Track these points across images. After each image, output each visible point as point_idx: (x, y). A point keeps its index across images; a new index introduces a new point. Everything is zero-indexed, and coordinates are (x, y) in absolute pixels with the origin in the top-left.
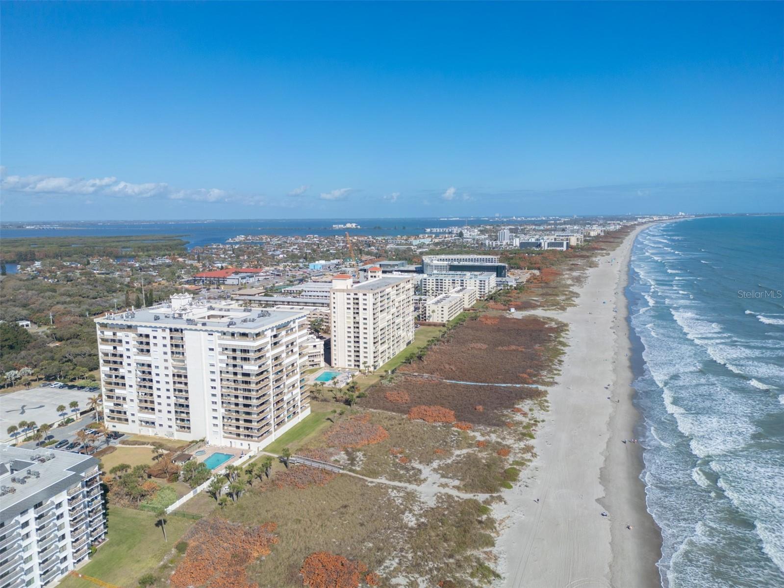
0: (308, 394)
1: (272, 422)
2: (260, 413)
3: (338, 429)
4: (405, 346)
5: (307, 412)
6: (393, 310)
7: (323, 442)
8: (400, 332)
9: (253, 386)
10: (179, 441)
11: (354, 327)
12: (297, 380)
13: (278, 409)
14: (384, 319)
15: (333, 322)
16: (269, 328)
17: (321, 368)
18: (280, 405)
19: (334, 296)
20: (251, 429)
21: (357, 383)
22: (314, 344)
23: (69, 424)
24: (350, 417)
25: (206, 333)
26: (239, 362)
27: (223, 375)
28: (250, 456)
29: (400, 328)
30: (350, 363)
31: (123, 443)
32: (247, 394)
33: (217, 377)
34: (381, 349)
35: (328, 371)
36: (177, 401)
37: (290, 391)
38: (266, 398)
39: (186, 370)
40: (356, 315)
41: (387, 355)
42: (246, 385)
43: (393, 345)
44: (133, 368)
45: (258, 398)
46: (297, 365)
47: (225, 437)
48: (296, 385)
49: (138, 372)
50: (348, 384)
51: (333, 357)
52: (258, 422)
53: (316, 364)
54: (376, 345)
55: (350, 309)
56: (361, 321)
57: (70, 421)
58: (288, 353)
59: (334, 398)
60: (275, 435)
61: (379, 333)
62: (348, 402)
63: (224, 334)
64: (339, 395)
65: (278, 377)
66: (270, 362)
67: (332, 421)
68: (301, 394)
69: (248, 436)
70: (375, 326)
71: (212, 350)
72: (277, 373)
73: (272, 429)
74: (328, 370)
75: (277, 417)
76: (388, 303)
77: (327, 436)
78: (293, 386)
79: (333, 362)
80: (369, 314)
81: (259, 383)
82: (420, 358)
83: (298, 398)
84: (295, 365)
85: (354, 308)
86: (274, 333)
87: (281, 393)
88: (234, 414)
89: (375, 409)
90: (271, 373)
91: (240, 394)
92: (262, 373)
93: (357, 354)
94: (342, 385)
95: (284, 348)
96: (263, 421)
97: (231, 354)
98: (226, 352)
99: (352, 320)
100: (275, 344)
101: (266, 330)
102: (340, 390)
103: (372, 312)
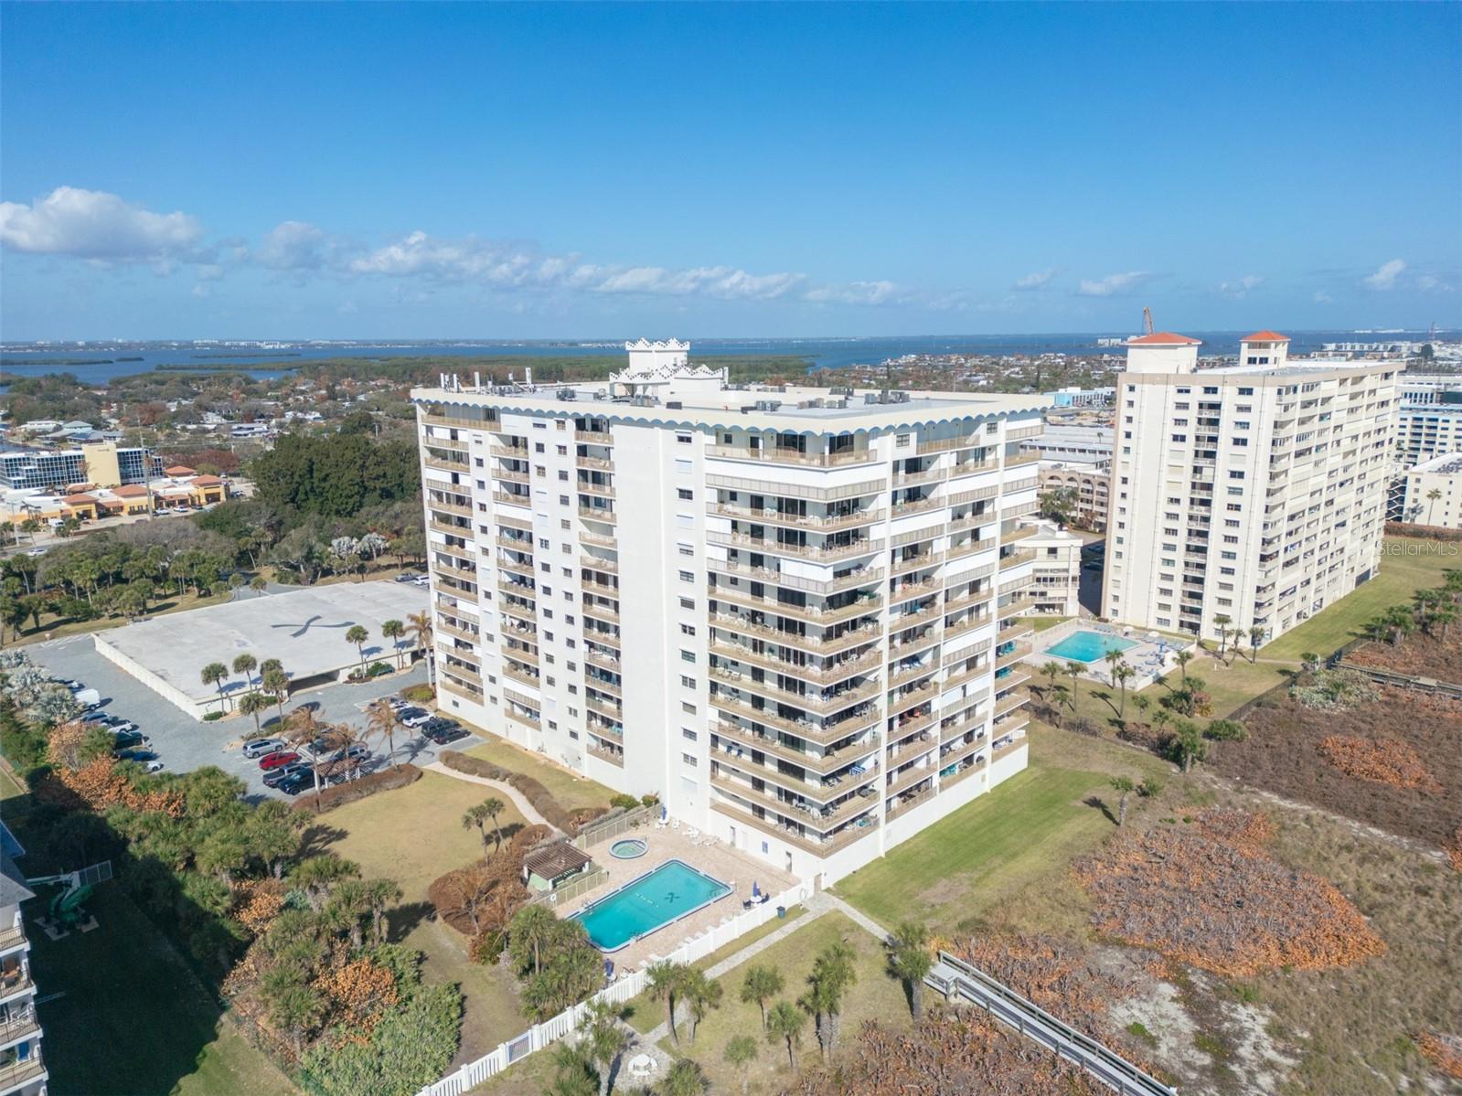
0: (1025, 697)
1: (880, 785)
2: (838, 746)
3: (1138, 858)
4: (1352, 587)
5: (1017, 761)
6: (1333, 459)
7: (1074, 906)
8: (1344, 537)
9: (812, 644)
10: (593, 786)
11: (1192, 501)
12: (986, 642)
13: (909, 740)
14: (1302, 482)
15: (1118, 481)
16: (890, 428)
17: (1066, 619)
18: (914, 726)
19: (1131, 396)
20: (801, 799)
21: (1201, 684)
22: (1052, 544)
23: (376, 679)
24: (1180, 813)
25: (673, 435)
26: (769, 546)
27: (719, 589)
28: (781, 909)
29: (1343, 524)
30: (1164, 615)
31: (449, 759)
32: (789, 669)
33: (699, 592)
34: (1284, 579)
35: (1091, 630)
36: (592, 657)
37: (957, 681)
38: (860, 694)
39: (616, 560)
40: (1202, 462)
41: (1298, 607)
42: (790, 637)
43: (1319, 576)
44: (490, 541)
45: (829, 692)
46: (990, 591)
47: (717, 807)
48: (981, 662)
49: (508, 558)
50: (1160, 680)
51: (1109, 590)
52: (825, 779)
53: (1052, 606)
54: (1269, 565)
55: (1183, 439)
56: (1222, 482)
57: (380, 669)
58: (957, 541)
59: (1113, 722)
60: (888, 834)
61: (1284, 527)
62: (1171, 750)
63: (728, 440)
64: (1132, 716)
65: (916, 621)
66: (883, 560)
67: (1109, 815)
68: (998, 697)
69: (790, 823)
70: (1274, 501)
71: (686, 494)
72: (911, 608)
73: (879, 810)
74: (1088, 625)
75: (901, 769)
76: (1321, 432)
77: (1087, 880)
78: (971, 663)
79: (1108, 606)
80: (1255, 460)
81: (839, 635)
82: (1425, 625)
83: (987, 708)
84: (984, 587)
85: (1198, 438)
86: (910, 452)
87: (923, 683)
88: (749, 732)
89: (1287, 796)
90: (886, 605)
91: (771, 664)
92: (852, 597)
93: (1195, 588)
94: (1141, 683)
95: (944, 517)
96: (845, 778)
97: (744, 513)
98: (729, 507)
99: (1187, 477)
100: (914, 495)
101: (876, 432)
102: (1142, 703)
103: (1266, 450)
